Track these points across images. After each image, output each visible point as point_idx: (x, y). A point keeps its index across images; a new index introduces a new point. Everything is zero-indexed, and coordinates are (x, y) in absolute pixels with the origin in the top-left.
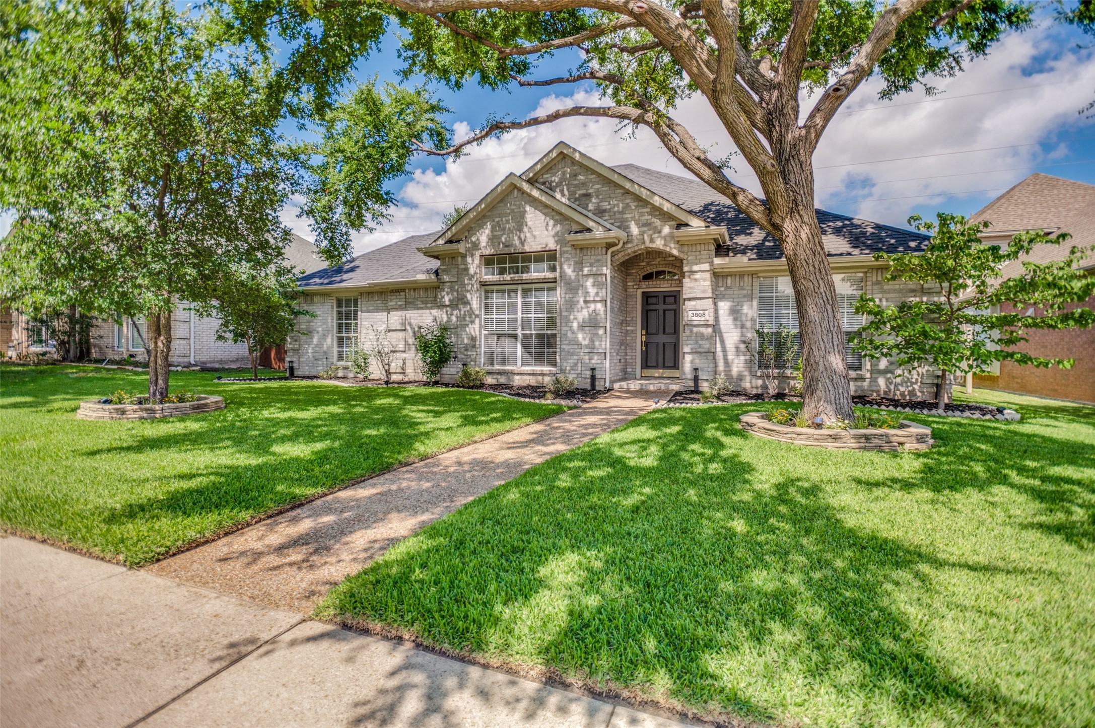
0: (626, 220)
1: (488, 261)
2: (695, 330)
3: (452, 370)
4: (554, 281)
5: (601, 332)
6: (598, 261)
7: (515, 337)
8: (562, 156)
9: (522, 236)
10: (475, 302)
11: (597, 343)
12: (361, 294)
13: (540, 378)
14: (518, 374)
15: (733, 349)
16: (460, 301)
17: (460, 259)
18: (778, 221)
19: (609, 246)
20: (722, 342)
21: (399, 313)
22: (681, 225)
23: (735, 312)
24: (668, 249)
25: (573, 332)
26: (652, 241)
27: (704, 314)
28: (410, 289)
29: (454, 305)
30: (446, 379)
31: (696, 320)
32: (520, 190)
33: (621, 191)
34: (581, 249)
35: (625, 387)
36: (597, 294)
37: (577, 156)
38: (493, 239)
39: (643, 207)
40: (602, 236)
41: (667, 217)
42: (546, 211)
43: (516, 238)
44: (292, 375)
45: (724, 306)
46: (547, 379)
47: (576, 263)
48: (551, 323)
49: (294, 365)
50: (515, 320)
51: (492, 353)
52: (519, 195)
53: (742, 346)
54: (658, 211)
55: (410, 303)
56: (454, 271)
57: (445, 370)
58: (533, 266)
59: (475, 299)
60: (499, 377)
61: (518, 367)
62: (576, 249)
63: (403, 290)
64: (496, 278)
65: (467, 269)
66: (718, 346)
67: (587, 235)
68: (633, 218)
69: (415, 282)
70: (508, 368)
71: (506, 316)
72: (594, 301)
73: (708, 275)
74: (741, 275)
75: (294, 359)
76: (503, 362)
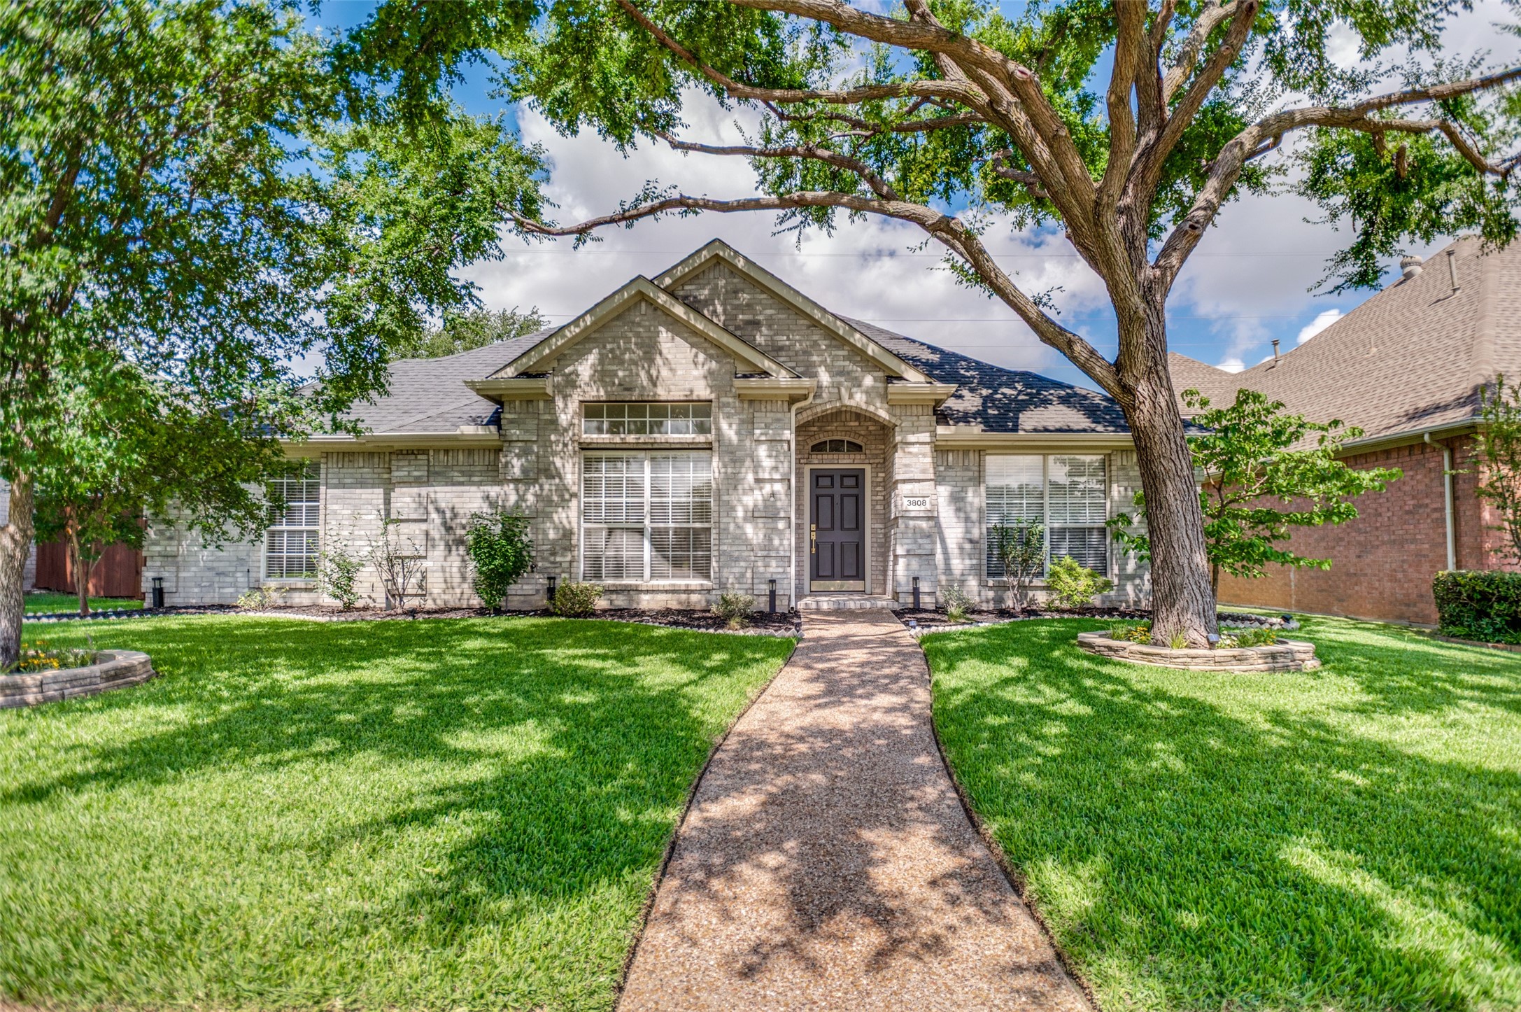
0: (813, 365)
1: (591, 410)
2: (911, 523)
3: (527, 588)
4: (708, 447)
5: (781, 525)
6: (778, 420)
7: (641, 532)
8: (717, 260)
9: (654, 373)
10: (570, 472)
11: (776, 542)
12: (327, 455)
13: (684, 597)
14: (647, 592)
15: (956, 551)
16: (541, 471)
17: (541, 404)
18: (1131, 382)
19: (793, 400)
20: (943, 541)
21: (415, 490)
22: (892, 377)
23: (957, 500)
24: (872, 409)
25: (738, 527)
26: (851, 396)
27: (924, 503)
28: (437, 451)
29: (527, 479)
30: (515, 603)
31: (915, 510)
32: (651, 303)
33: (806, 322)
34: (751, 402)
35: (814, 606)
36: (776, 468)
37: (741, 263)
38: (601, 375)
39: (838, 348)
40: (789, 384)
41: (872, 364)
42: (695, 339)
43: (643, 374)
44: (160, 604)
45: (944, 491)
46: (694, 598)
47: (742, 422)
48: (702, 511)
49: (164, 585)
50: (641, 505)
51: (598, 559)
52: (650, 311)
53: (968, 546)
54: (858, 354)
55: (437, 473)
56: (532, 424)
57: (512, 588)
58: (669, 423)
59: (569, 467)
60: (614, 597)
61: (647, 581)
62: (742, 401)
63: (424, 451)
64: (605, 437)
65: (554, 422)
66: (939, 545)
67: (766, 382)
68: (823, 362)
69: (455, 438)
70: (626, 581)
71: (624, 500)
72: (772, 480)
73: (927, 449)
74: (966, 451)
75: (165, 575)
76: (618, 571)
